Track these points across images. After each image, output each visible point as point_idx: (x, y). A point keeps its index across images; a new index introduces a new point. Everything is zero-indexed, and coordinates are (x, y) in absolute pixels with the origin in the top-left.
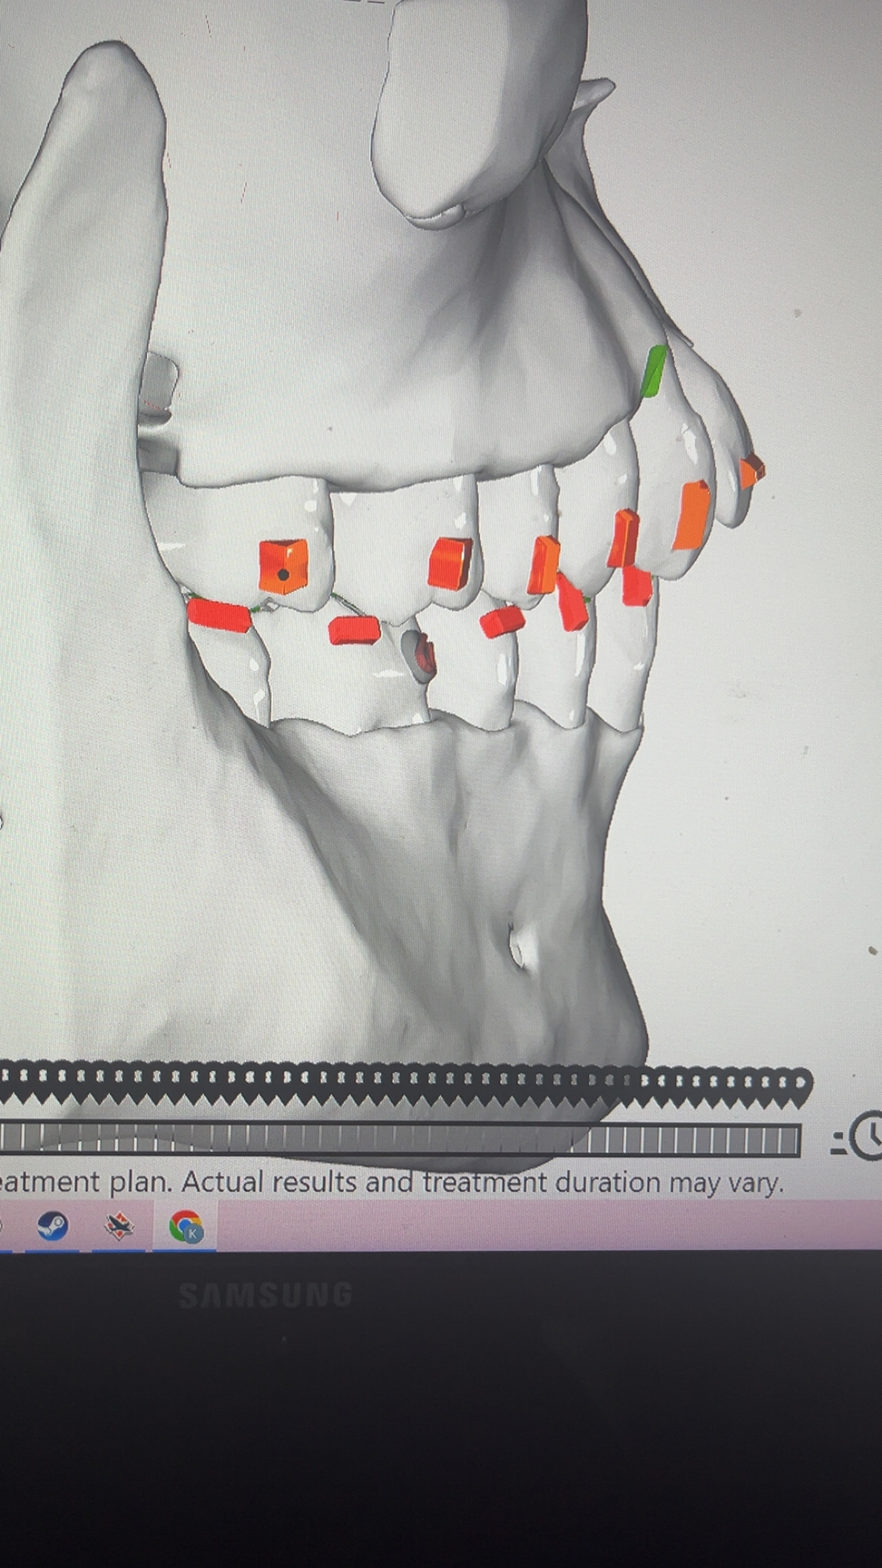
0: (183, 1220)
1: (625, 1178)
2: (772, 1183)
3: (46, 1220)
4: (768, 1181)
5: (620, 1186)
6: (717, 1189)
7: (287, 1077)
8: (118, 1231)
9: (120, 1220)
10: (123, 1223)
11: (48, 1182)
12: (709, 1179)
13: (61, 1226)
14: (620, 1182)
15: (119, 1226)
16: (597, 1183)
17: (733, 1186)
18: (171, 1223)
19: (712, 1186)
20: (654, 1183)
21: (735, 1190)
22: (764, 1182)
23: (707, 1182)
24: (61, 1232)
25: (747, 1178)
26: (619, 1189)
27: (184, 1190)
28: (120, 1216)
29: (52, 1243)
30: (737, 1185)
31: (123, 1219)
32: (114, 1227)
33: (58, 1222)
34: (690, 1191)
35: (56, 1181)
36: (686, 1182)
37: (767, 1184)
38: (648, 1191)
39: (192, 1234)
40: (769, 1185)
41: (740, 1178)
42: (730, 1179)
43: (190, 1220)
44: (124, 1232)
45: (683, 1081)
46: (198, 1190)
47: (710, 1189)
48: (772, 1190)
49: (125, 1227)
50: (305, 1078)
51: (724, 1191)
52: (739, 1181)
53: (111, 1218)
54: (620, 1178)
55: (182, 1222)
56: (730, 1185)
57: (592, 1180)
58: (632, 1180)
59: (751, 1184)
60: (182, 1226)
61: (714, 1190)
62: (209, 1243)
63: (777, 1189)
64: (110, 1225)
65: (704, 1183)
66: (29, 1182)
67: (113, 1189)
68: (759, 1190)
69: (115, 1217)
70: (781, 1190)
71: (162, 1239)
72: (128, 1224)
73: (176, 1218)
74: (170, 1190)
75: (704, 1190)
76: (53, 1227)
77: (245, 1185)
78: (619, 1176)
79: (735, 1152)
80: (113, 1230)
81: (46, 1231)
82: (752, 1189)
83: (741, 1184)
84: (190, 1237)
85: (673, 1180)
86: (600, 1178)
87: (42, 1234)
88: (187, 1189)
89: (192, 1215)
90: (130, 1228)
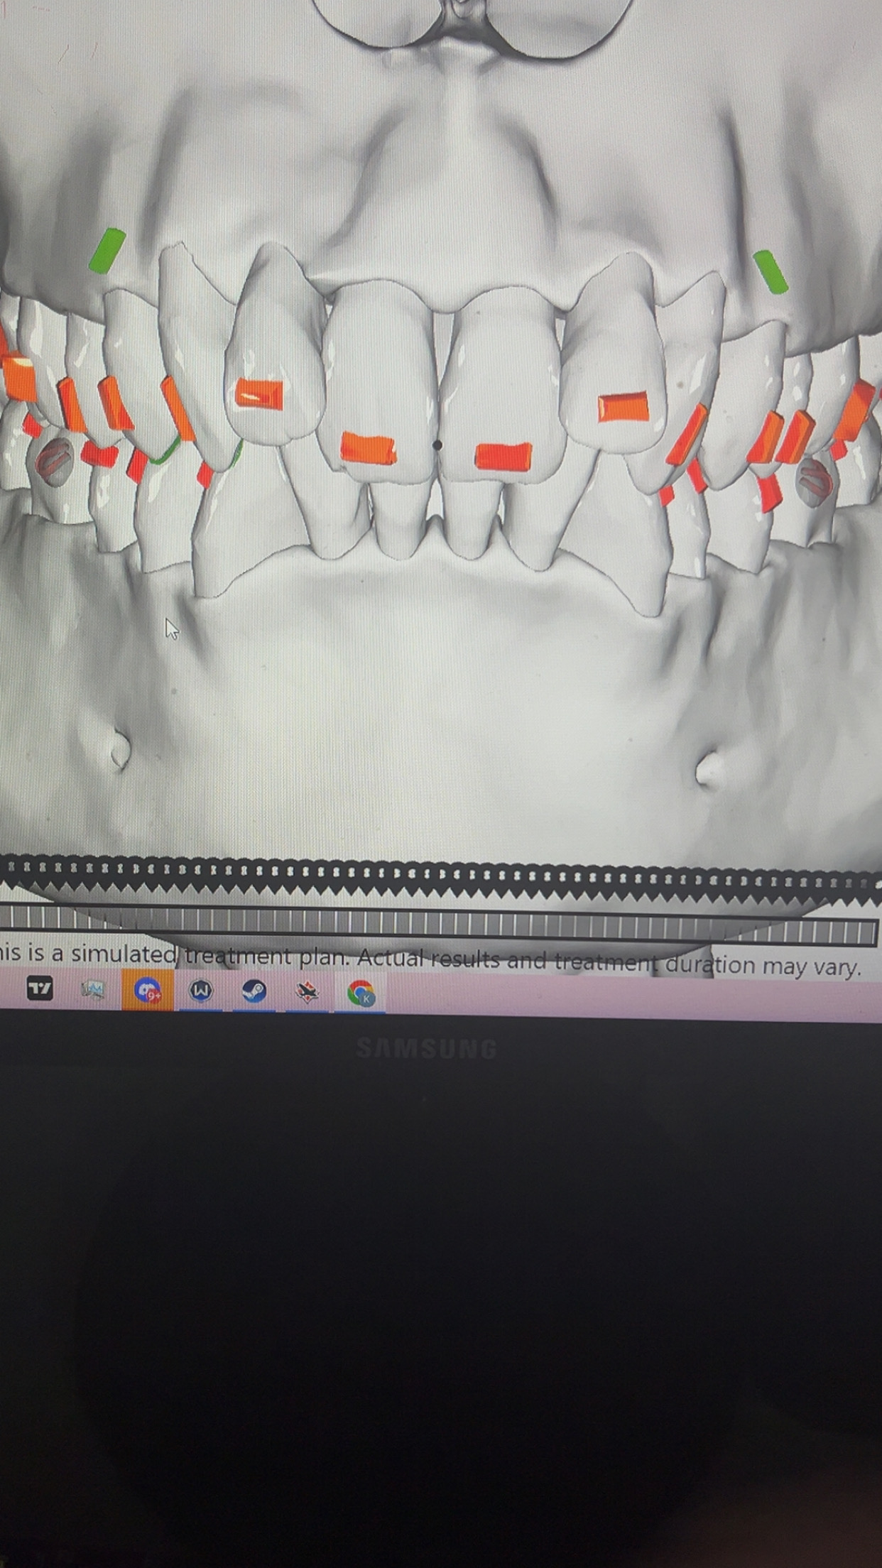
0: (359, 987)
1: (725, 962)
2: (852, 968)
3: (249, 986)
4: (848, 966)
5: (721, 968)
6: (804, 971)
7: (443, 874)
8: (306, 996)
9: (308, 987)
10: (310, 990)
11: (250, 956)
12: (797, 963)
13: (260, 992)
14: (721, 964)
15: (307, 992)
16: (700, 965)
17: (817, 970)
18: (349, 990)
19: (799, 969)
20: (749, 966)
21: (819, 973)
22: (845, 966)
23: (796, 966)
24: (263, 994)
25: (830, 963)
26: (720, 969)
27: (359, 964)
28: (308, 984)
29: (253, 1004)
30: (822, 969)
31: (311, 987)
32: (303, 993)
33: (258, 988)
34: (781, 973)
35: (257, 955)
36: (777, 966)
37: (847, 969)
38: (745, 972)
39: (366, 999)
40: (849, 970)
41: (824, 963)
42: (816, 963)
43: (365, 988)
44: (311, 997)
45: (777, 882)
46: (371, 964)
47: (798, 972)
48: (851, 974)
49: (312, 993)
50: (457, 875)
51: (810, 974)
52: (823, 966)
53: (301, 985)
54: (720, 961)
55: (358, 990)
56: (815, 969)
57: (697, 963)
58: (731, 963)
59: (834, 969)
61: (801, 973)
62: (381, 1006)
63: (856, 973)
64: (300, 991)
65: (793, 967)
67: (302, 962)
68: (840, 974)
69: (304, 985)
70: (859, 974)
71: (342, 1003)
72: (315, 990)
73: (354, 985)
74: (347, 964)
75: (792, 972)
76: (255, 992)
77: (409, 960)
78: (720, 959)
79: (820, 941)
80: (302, 995)
81: (248, 995)
82: (834, 973)
83: (825, 969)
84: (365, 1001)
85: (766, 963)
86: (703, 961)
87: (245, 997)
88: (362, 963)
89: (366, 984)
90: (316, 993)
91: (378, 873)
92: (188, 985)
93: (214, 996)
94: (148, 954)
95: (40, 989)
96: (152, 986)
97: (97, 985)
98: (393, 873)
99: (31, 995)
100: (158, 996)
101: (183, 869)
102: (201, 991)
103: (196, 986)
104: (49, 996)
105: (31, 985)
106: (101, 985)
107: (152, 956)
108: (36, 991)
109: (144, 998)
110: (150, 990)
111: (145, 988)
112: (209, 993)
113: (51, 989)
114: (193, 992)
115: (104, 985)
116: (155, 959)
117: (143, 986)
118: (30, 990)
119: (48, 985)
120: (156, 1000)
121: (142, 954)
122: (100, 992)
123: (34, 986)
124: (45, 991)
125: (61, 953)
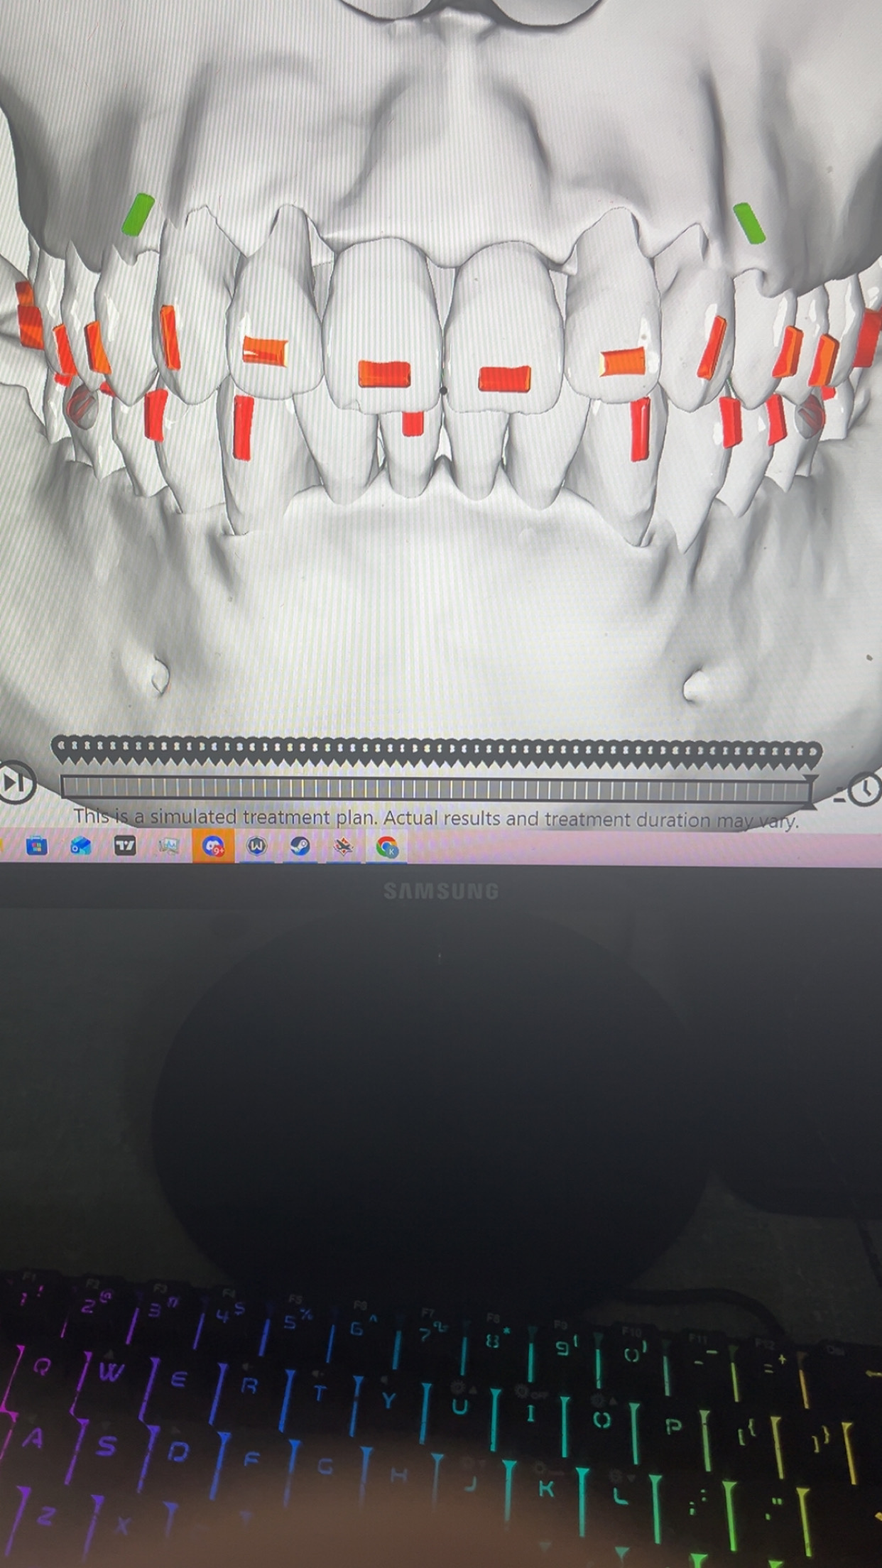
0: (385, 842)
1: (685, 818)
2: (790, 822)
3: (296, 842)
5: (683, 823)
7: (452, 749)
8: (342, 850)
9: (344, 843)
10: (346, 844)
11: (296, 817)
12: (745, 818)
13: (305, 846)
14: (683, 820)
15: (343, 846)
16: (665, 821)
17: (762, 823)
18: (377, 845)
19: (747, 823)
20: (706, 821)
21: (763, 826)
22: (784, 820)
23: (744, 820)
25: (772, 818)
26: (681, 824)
27: (385, 823)
28: (343, 840)
29: (299, 857)
30: (765, 822)
31: (346, 842)
32: (340, 847)
33: (303, 844)
34: (731, 826)
35: (302, 816)
36: (729, 820)
37: (786, 822)
38: (702, 826)
39: (391, 852)
41: (767, 818)
42: (760, 818)
43: (390, 843)
44: (347, 850)
45: (728, 751)
46: (395, 823)
48: (790, 826)
49: (347, 847)
50: (464, 749)
51: (755, 826)
53: (338, 841)
55: (384, 844)
57: (662, 818)
58: (691, 819)
60: (384, 847)
61: (748, 826)
62: (403, 857)
63: (794, 827)
64: (337, 846)
66: (283, 817)
67: (339, 822)
68: (780, 826)
69: (340, 840)
71: (372, 855)
72: (349, 845)
73: (381, 841)
74: (376, 823)
75: (741, 826)
76: (300, 847)
77: (426, 820)
78: (681, 816)
79: (764, 800)
80: (339, 849)
81: (296, 849)
82: (776, 826)
83: (768, 822)
84: (390, 854)
85: (719, 819)
86: (668, 817)
87: (293, 851)
88: (387, 822)
89: (391, 839)
90: (350, 847)
91: (400, 749)
92: (246, 842)
93: (267, 850)
94: (214, 817)
95: (125, 846)
96: (216, 843)
97: (172, 842)
98: (412, 749)
99: (118, 852)
100: (222, 851)
101: (240, 747)
102: (257, 846)
103: (252, 843)
104: (133, 852)
105: (118, 843)
106: (175, 842)
107: (217, 818)
108: (122, 848)
109: (208, 852)
110: (215, 846)
111: (211, 845)
112: (264, 847)
113: (134, 845)
114: (250, 847)
115: (178, 842)
116: (219, 820)
117: (210, 843)
118: (117, 847)
119: (132, 843)
120: (220, 855)
121: (208, 817)
122: (174, 848)
123: (120, 843)
124: (129, 848)
125: (142, 817)
